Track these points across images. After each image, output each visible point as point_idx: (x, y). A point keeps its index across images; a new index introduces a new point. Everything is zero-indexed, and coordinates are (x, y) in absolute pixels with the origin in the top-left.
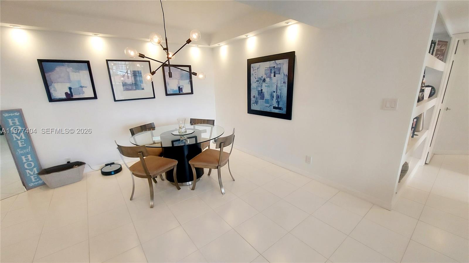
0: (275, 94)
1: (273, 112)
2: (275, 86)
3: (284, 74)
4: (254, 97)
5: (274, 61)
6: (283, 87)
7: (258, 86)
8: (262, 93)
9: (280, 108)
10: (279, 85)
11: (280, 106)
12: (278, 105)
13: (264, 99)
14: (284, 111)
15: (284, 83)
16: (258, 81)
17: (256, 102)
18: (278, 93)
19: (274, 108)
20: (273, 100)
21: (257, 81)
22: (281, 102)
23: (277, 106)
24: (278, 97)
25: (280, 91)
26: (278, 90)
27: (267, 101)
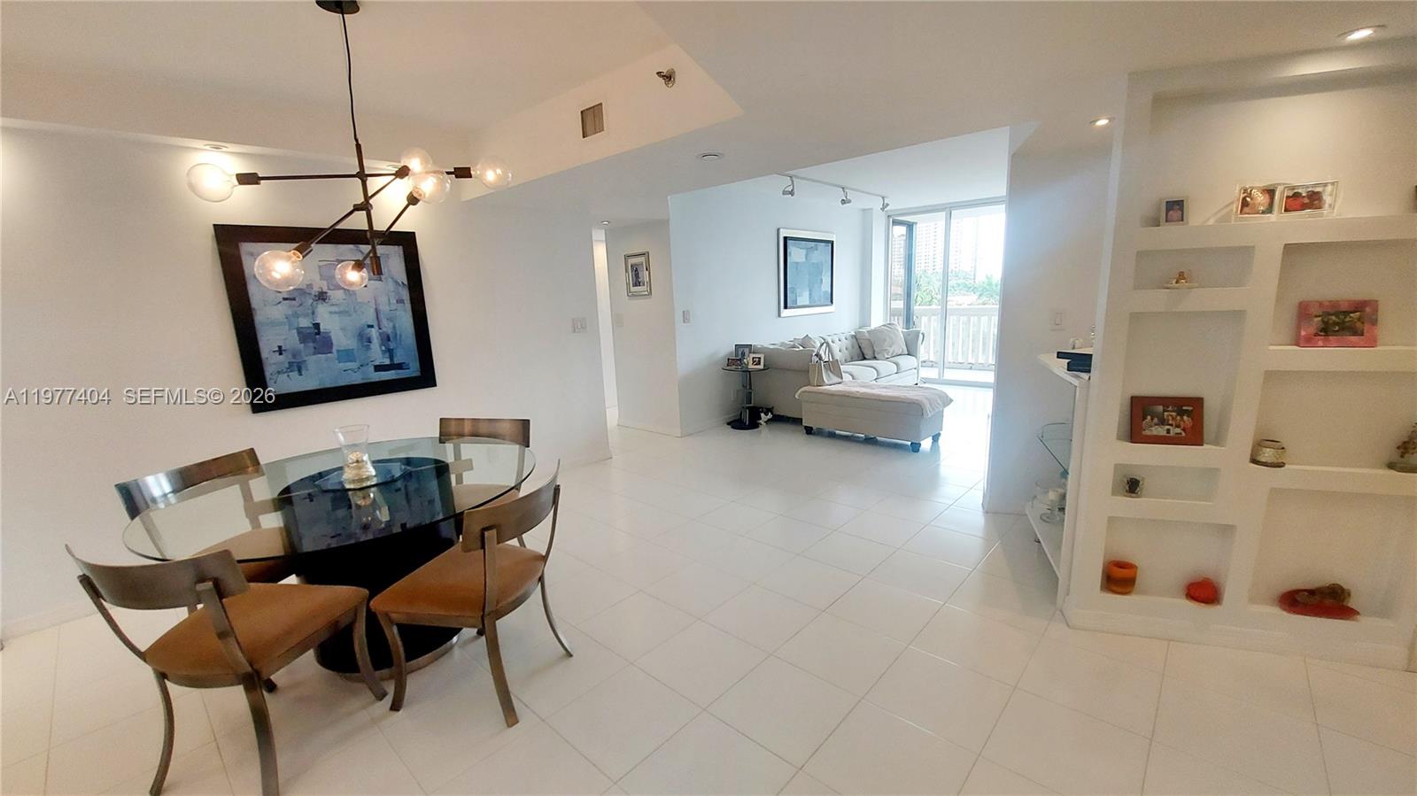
0: (374, 333)
1: (377, 380)
2: (372, 311)
3: (396, 282)
4: (280, 351)
5: (351, 246)
6: (398, 313)
7: (296, 315)
8: (319, 333)
9: (399, 366)
10: (384, 308)
11: (396, 361)
12: (391, 358)
13: (334, 350)
14: (414, 370)
15: (400, 301)
16: (294, 299)
17: (298, 366)
18: (384, 329)
19: (378, 368)
20: (368, 348)
21: (285, 299)
22: (398, 350)
23: (387, 362)
24: (386, 339)
25: (391, 324)
26: (385, 323)
27: (347, 355)
